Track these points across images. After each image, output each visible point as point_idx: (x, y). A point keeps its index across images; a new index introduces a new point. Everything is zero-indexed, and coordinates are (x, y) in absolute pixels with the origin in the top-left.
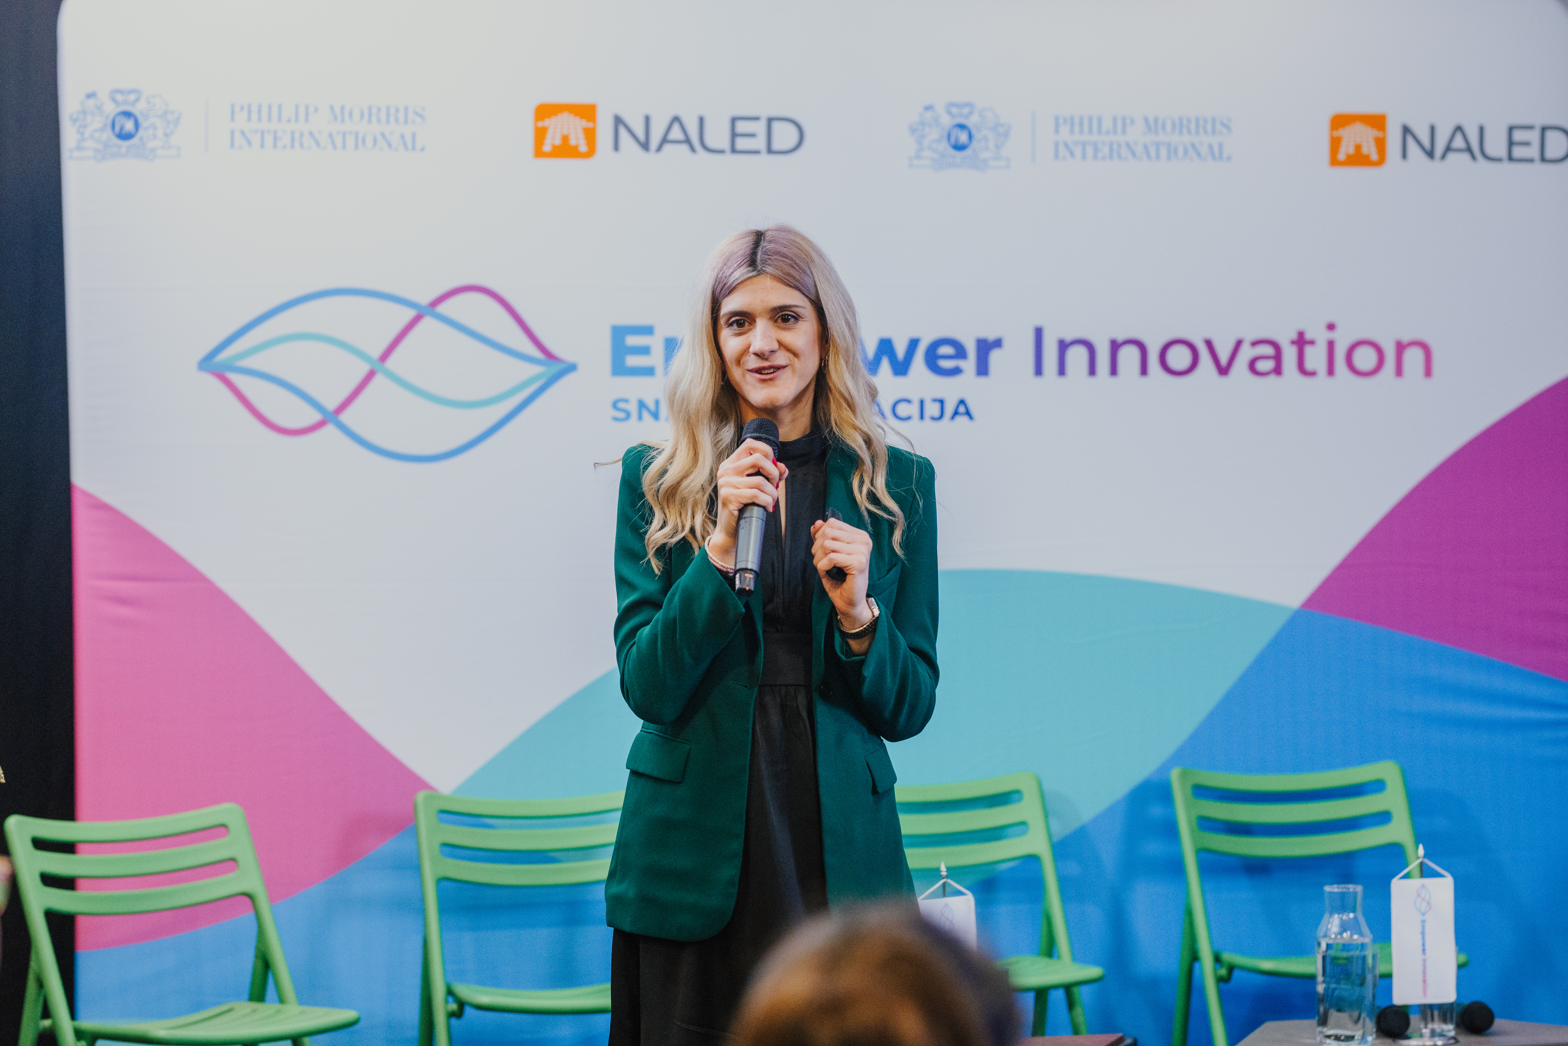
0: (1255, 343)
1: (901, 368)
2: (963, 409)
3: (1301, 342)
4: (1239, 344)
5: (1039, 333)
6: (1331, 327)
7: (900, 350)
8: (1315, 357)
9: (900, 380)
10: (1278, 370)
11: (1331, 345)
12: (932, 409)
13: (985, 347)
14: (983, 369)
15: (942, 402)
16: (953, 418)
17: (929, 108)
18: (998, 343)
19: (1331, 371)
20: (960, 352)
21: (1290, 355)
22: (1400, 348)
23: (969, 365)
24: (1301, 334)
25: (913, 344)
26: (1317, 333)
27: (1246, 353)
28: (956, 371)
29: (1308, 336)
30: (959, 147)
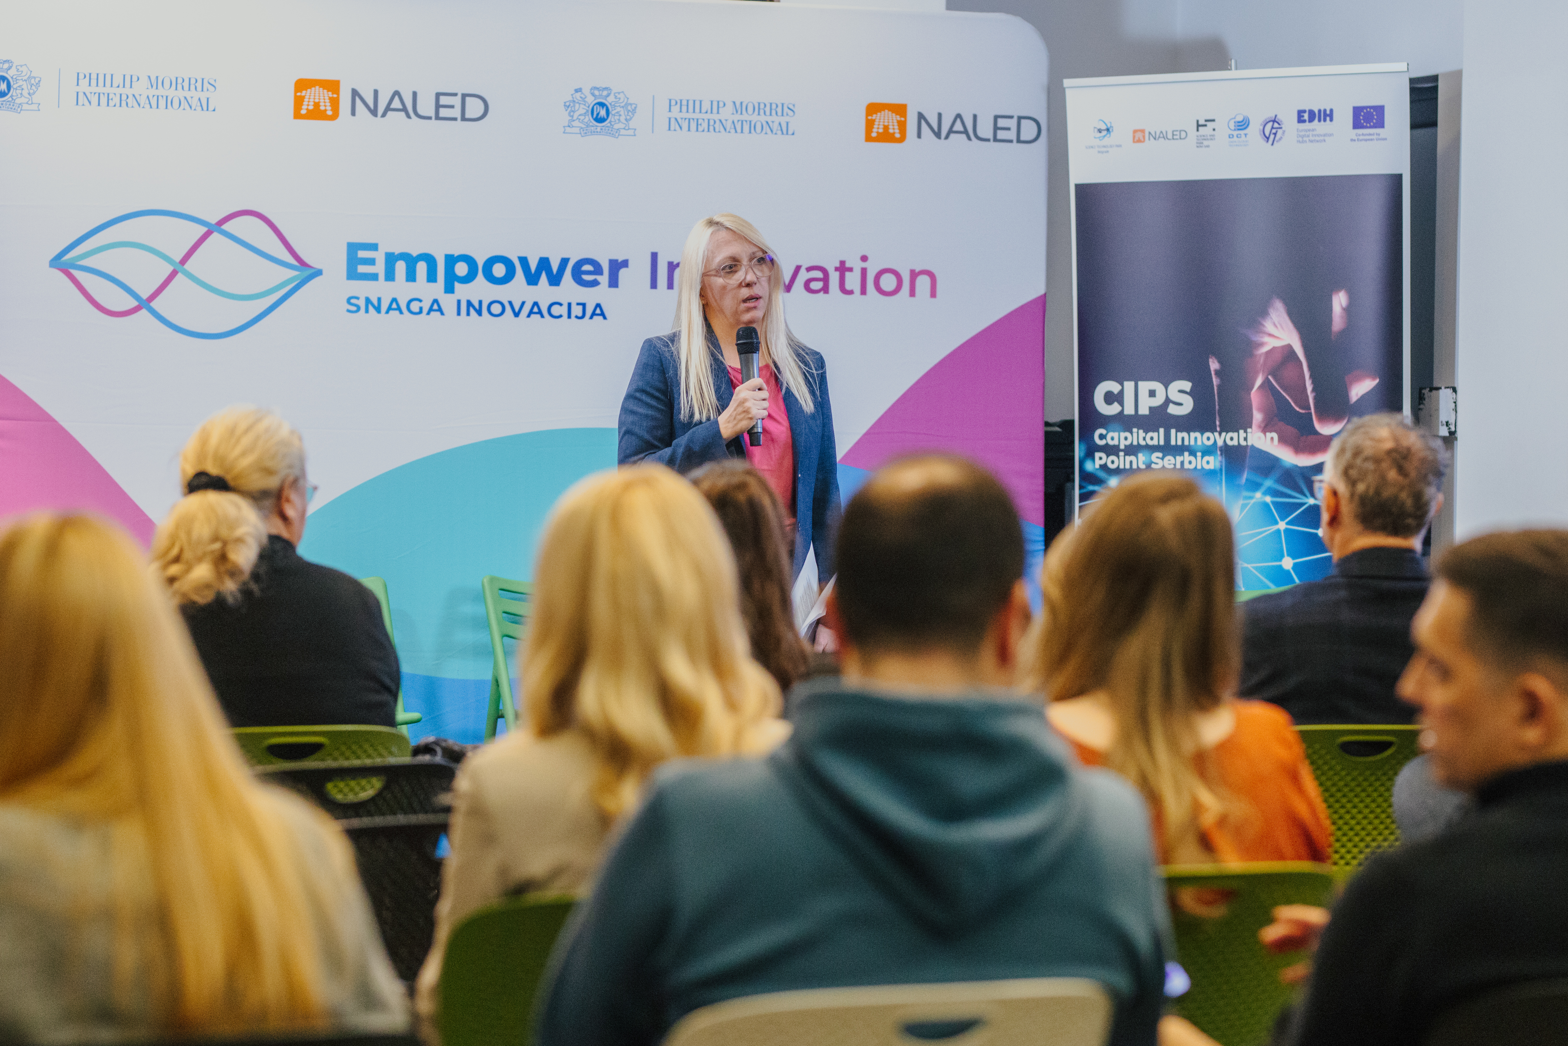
0: (809, 269)
1: (555, 280)
2: (599, 311)
3: (843, 269)
4: (798, 268)
5: (654, 256)
6: (864, 259)
7: (555, 268)
8: (853, 281)
9: (554, 288)
10: (825, 289)
11: (864, 271)
12: (577, 311)
13: (617, 266)
14: (614, 282)
15: (584, 305)
16: (591, 318)
17: (578, 90)
18: (625, 264)
19: (863, 291)
20: (598, 270)
21: (834, 277)
22: (914, 275)
23: (604, 279)
24: (843, 263)
25: (564, 262)
26: (854, 262)
27: (803, 276)
28: (595, 283)
29: (848, 265)
30: (599, 120)
